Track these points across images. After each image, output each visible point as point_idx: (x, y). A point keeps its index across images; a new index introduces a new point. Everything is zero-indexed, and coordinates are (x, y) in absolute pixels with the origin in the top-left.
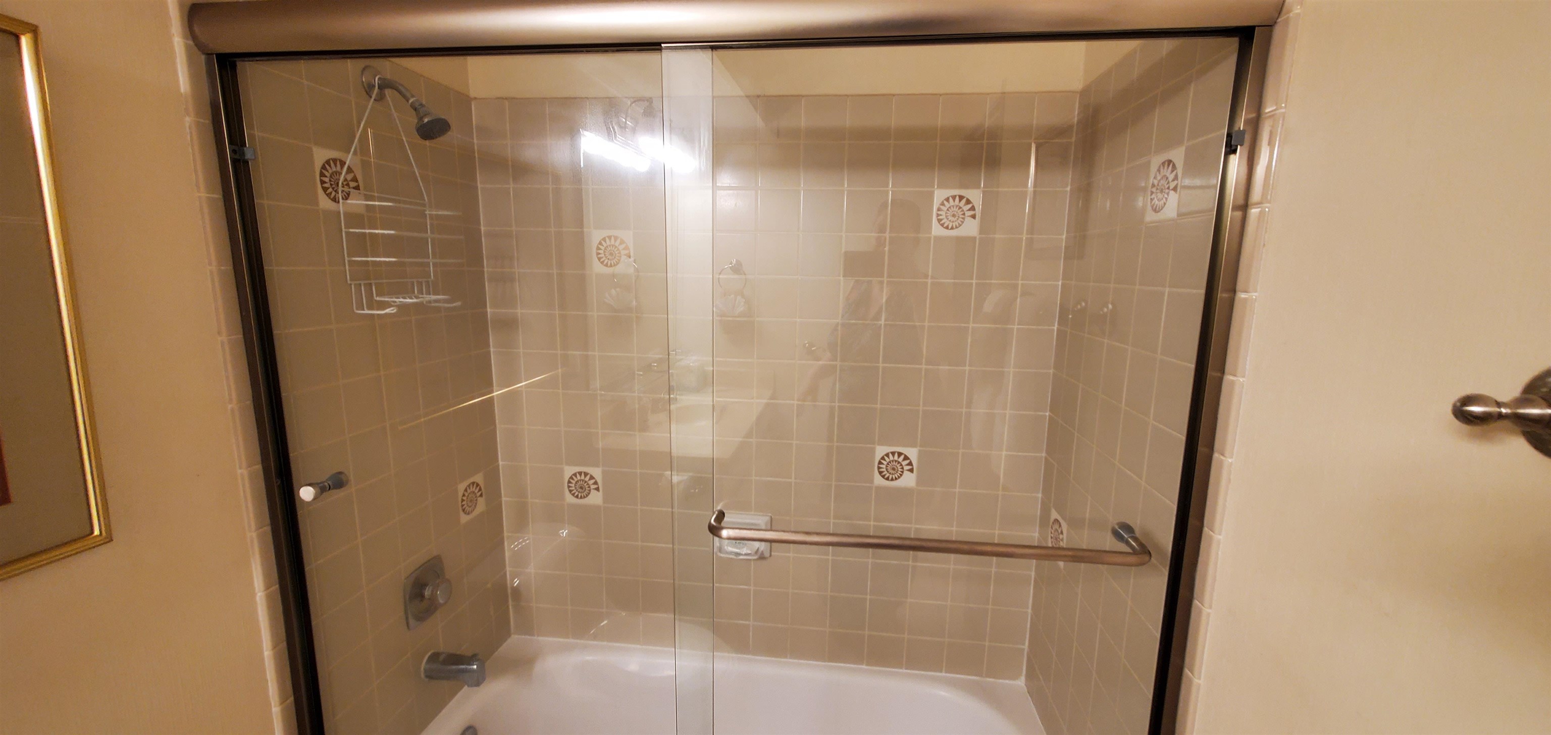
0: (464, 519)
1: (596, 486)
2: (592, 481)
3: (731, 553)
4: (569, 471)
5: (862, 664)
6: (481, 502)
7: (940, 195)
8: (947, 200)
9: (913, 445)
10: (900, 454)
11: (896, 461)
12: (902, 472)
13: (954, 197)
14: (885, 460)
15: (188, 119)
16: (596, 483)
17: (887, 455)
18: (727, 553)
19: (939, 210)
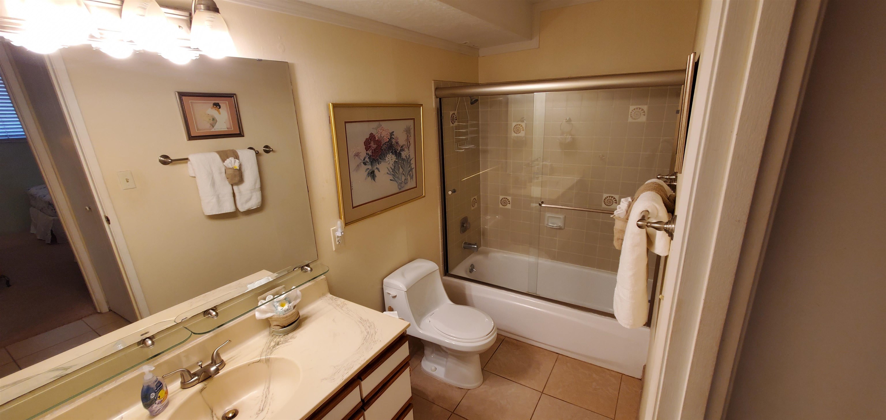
0: (473, 208)
1: (509, 203)
2: (508, 201)
3: (551, 226)
4: (501, 197)
5: (595, 268)
6: (476, 204)
7: (632, 108)
8: (634, 109)
9: (616, 194)
10: (612, 197)
11: (610, 199)
12: (613, 203)
13: (637, 108)
14: (606, 199)
15: (434, 113)
16: (509, 201)
17: (607, 197)
18: (550, 226)
19: (631, 113)
